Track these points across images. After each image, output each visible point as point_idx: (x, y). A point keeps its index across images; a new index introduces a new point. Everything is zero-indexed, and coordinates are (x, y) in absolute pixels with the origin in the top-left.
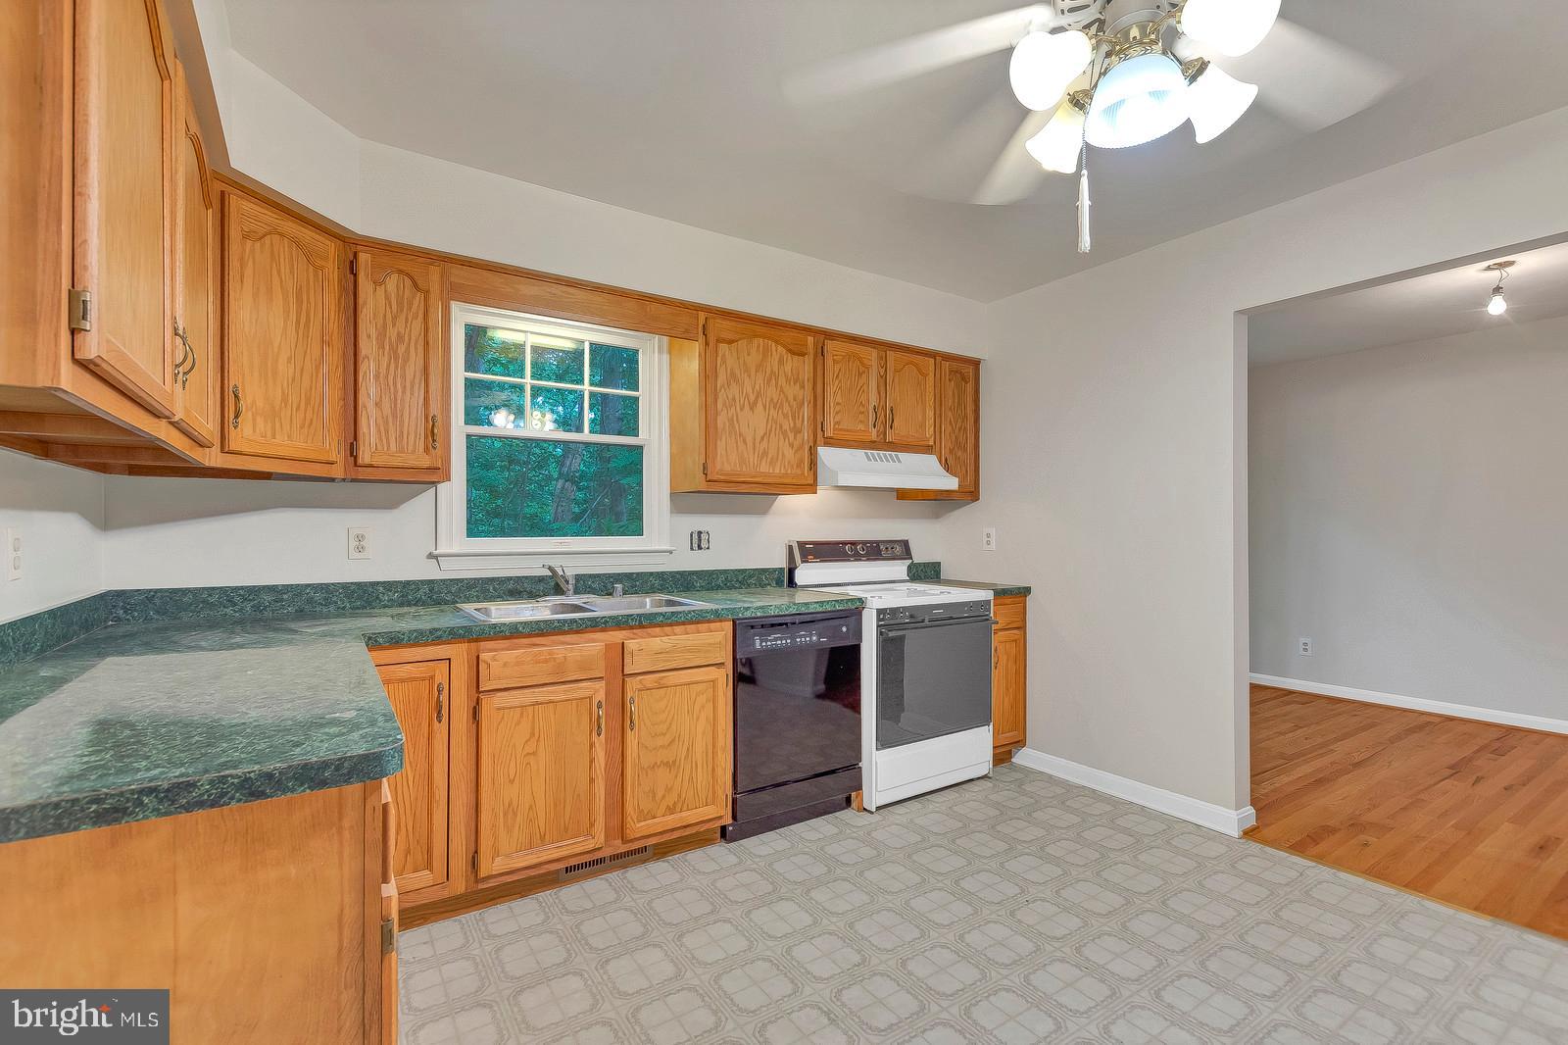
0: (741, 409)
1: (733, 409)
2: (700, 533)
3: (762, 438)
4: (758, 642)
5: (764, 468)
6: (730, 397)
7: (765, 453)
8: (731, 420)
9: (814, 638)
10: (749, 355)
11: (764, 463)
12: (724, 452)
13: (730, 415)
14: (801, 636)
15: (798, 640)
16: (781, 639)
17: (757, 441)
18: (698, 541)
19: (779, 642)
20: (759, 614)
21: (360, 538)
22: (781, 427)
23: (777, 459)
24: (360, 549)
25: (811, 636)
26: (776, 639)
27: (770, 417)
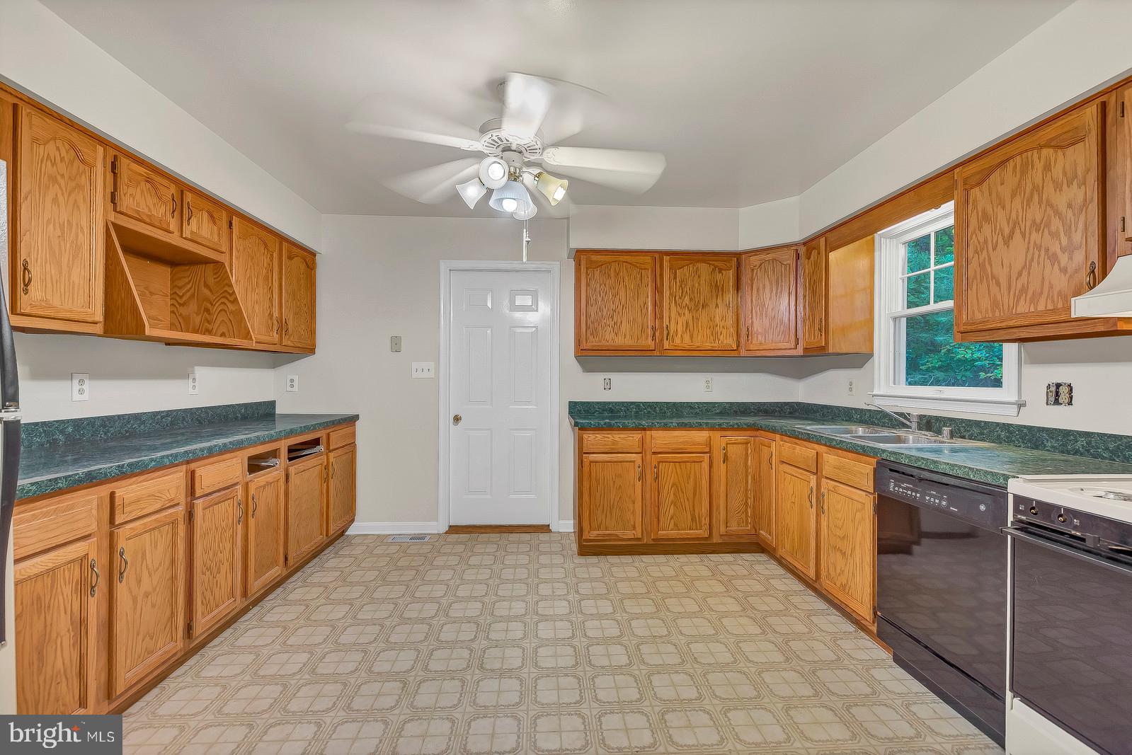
0: (994, 249)
1: (985, 253)
2: (1058, 385)
3: (1020, 274)
4: (892, 485)
5: (1023, 308)
6: (982, 240)
7: (1024, 290)
8: (982, 266)
9: (944, 503)
10: (1002, 184)
11: (1022, 302)
12: (975, 301)
13: (981, 259)
14: (931, 496)
15: (928, 498)
16: (912, 490)
17: (1014, 277)
18: (1059, 394)
19: (909, 492)
20: (892, 459)
21: (851, 384)
22: (1047, 250)
23: (1041, 293)
24: (851, 389)
25: (941, 499)
26: (907, 489)
27: (1032, 243)
